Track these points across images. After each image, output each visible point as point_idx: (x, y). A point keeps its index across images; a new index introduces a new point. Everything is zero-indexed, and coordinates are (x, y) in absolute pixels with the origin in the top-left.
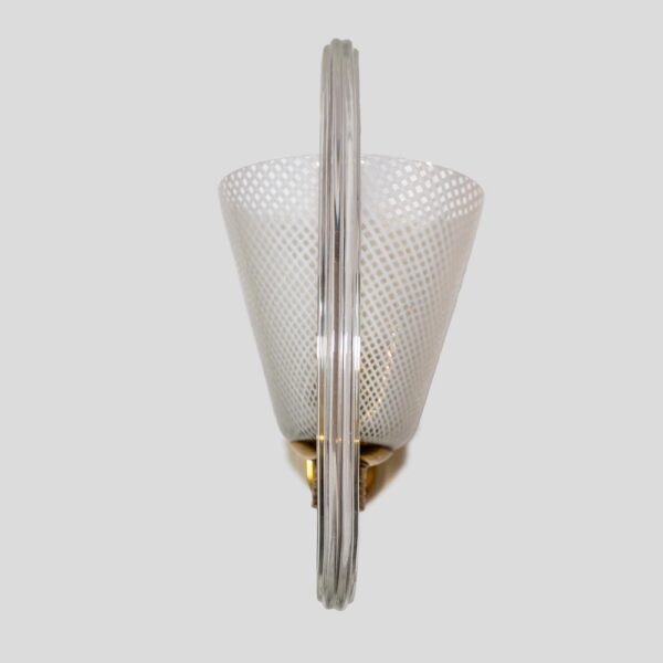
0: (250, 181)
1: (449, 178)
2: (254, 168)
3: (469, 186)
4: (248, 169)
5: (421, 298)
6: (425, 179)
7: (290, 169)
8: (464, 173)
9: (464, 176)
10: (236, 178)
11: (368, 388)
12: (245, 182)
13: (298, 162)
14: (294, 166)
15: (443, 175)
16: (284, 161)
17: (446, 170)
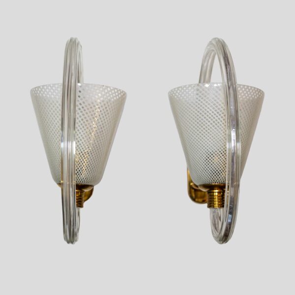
0: (40, 92)
1: (111, 90)
2: (41, 87)
3: (119, 92)
4: (39, 87)
5: (102, 133)
6: (102, 91)
7: (54, 88)
8: (117, 88)
9: (117, 89)
10: (36, 90)
11: (81, 164)
12: (38, 92)
13: (56, 86)
14: (55, 87)
15: (109, 89)
16: (52, 85)
17: (110, 87)
